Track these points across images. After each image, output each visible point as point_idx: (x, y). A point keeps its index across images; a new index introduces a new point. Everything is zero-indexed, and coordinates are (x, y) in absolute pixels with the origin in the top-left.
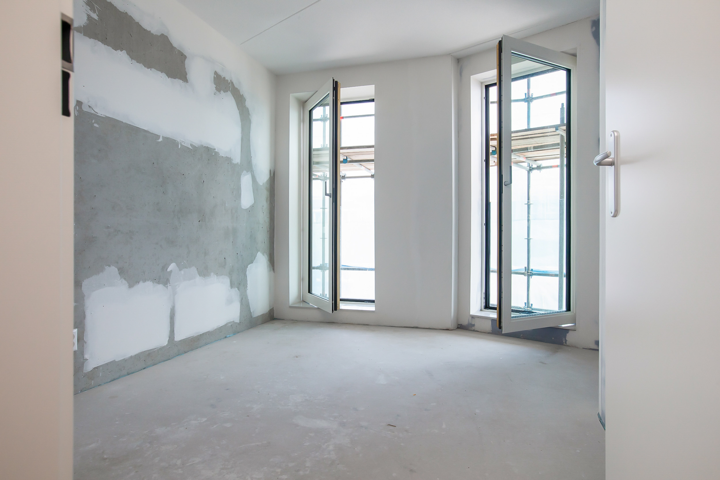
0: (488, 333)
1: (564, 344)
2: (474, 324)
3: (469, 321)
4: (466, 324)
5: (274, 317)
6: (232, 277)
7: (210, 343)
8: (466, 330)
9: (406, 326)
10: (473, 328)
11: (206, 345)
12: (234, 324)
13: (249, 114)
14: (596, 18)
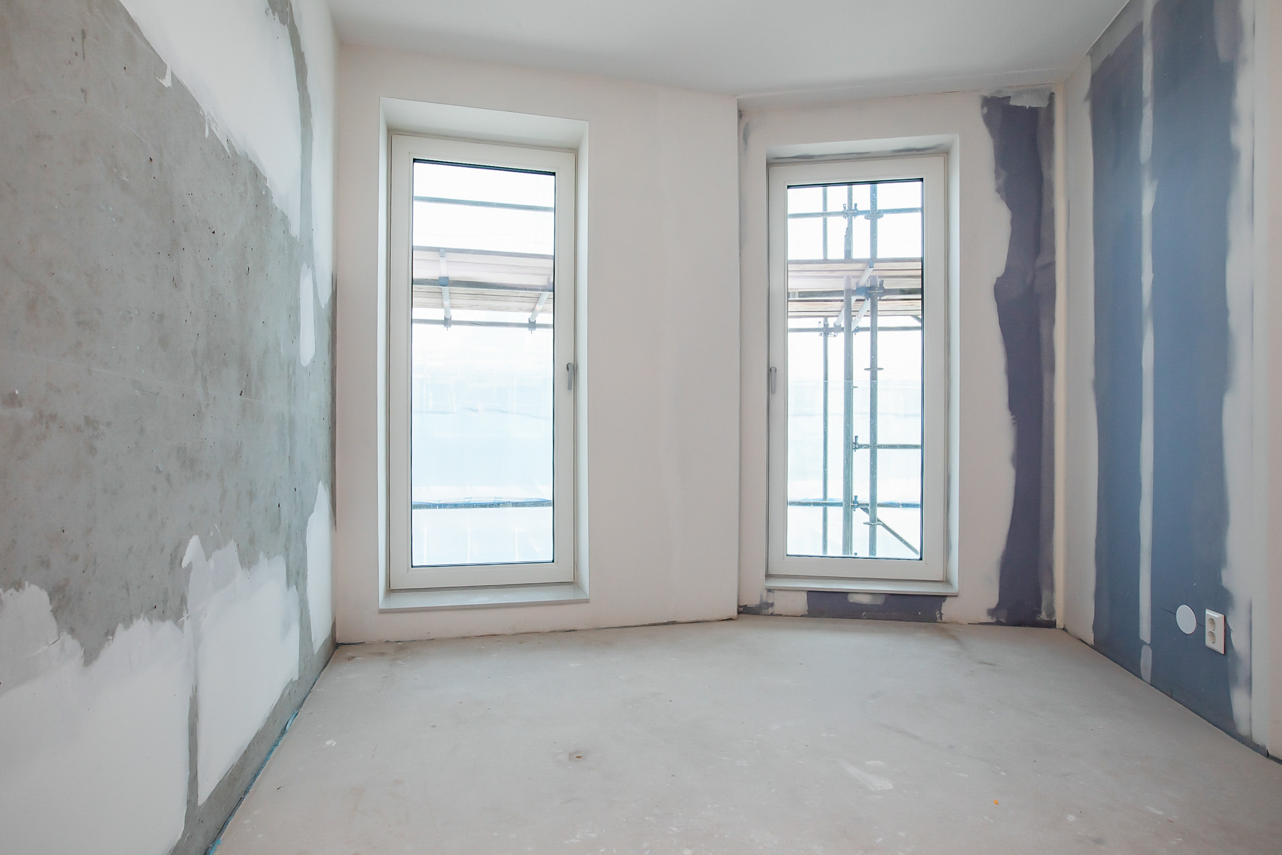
0: (801, 616)
1: (939, 620)
2: (772, 602)
3: (761, 596)
4: (756, 605)
5: (337, 641)
6: (288, 557)
7: (263, 767)
8: (756, 616)
9: (652, 623)
10: (770, 610)
11: (257, 779)
12: (292, 686)
13: (310, 112)
14: (987, 94)
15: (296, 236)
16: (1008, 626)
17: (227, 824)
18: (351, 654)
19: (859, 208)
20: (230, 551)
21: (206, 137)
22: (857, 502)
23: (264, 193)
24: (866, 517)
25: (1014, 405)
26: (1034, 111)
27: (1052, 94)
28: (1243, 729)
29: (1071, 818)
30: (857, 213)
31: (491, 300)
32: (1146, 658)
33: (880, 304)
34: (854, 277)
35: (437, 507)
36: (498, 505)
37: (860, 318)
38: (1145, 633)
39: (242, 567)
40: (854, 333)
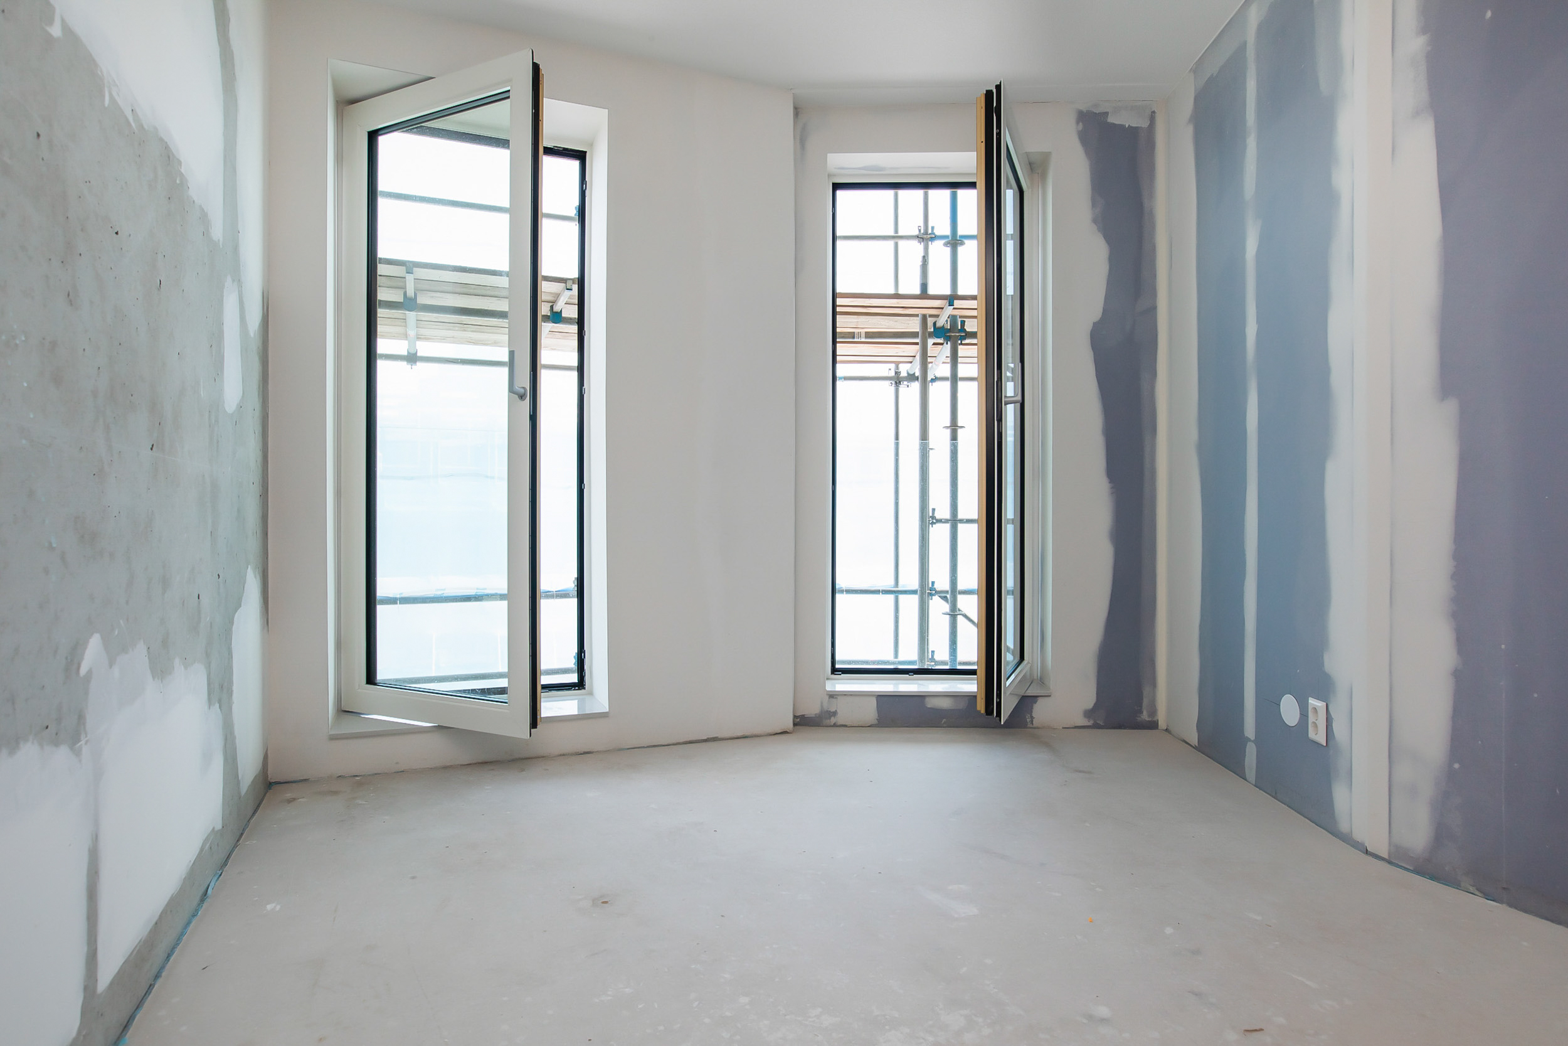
0: (869, 726)
1: (1029, 725)
2: (834, 710)
3: (822, 703)
4: (816, 714)
5: (270, 777)
6: (210, 666)
7: (178, 944)
8: (817, 728)
9: (689, 740)
10: (833, 720)
11: (171, 960)
12: (214, 837)
13: (234, 74)
14: (1084, 107)
15: (219, 240)
16: (1107, 729)
17: (134, 1019)
18: (289, 795)
19: (937, 232)
20: (139, 656)
21: (106, 105)
22: (935, 590)
23: (178, 182)
24: (946, 607)
25: (1112, 472)
26: (1134, 131)
27: (1154, 112)
28: (1344, 827)
29: (1169, 930)
30: (934, 238)
31: (473, 331)
32: (1251, 754)
33: (961, 349)
34: (931, 316)
35: (398, 602)
36: (478, 598)
37: (937, 365)
38: (1250, 730)
39: (154, 677)
40: (930, 384)
